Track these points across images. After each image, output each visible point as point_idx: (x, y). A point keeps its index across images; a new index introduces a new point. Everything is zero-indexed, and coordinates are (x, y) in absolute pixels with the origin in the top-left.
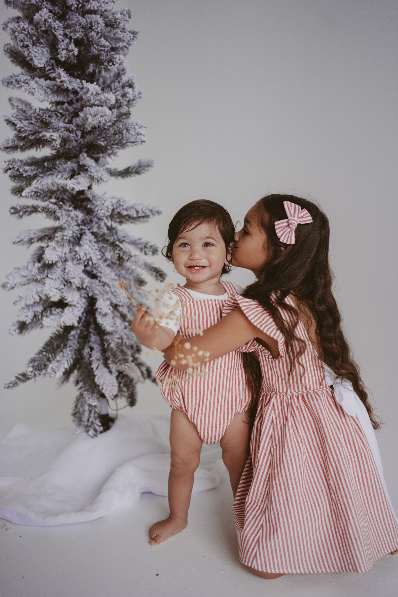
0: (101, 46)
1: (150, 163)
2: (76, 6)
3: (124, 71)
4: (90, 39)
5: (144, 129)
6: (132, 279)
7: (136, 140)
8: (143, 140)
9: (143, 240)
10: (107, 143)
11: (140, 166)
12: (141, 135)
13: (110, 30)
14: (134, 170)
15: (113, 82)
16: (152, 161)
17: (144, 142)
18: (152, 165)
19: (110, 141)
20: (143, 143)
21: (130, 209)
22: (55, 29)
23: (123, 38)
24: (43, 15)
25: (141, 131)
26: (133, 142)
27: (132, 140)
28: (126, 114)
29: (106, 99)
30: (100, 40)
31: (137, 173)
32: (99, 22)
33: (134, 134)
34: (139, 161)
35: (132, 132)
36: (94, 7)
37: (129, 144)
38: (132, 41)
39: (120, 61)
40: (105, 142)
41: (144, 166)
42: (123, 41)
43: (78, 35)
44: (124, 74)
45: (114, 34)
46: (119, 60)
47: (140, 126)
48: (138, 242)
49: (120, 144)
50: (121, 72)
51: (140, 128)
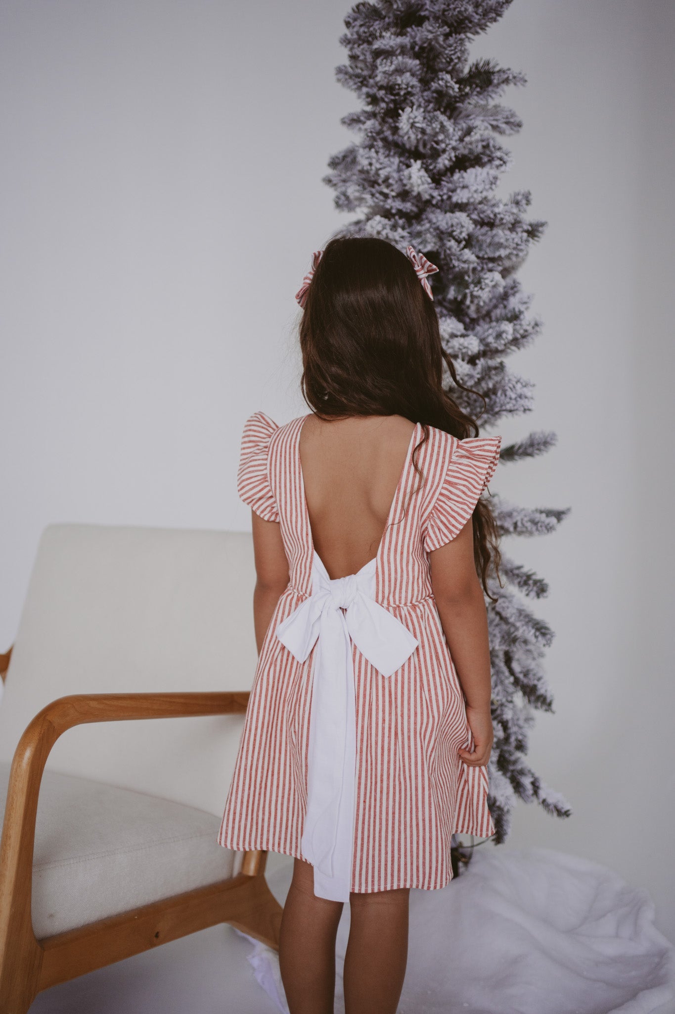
0: (465, 262)
1: (549, 439)
2: (439, 198)
3: (515, 289)
4: (448, 252)
5: (531, 388)
6: (498, 635)
7: (516, 408)
8: (526, 408)
9: (525, 570)
10: (472, 410)
11: (532, 445)
12: (526, 397)
13: (487, 231)
14: (521, 451)
15: (495, 307)
16: (553, 436)
17: (529, 410)
18: (553, 442)
19: (475, 409)
20: (527, 412)
21: (504, 517)
22: (396, 241)
23: (505, 243)
24: (374, 225)
25: (527, 392)
26: (511, 411)
27: (508, 407)
28: (496, 368)
29: (461, 347)
30: (462, 252)
31: (526, 454)
32: (463, 224)
33: (513, 396)
34: (531, 436)
35: (510, 393)
36: (462, 198)
37: (504, 413)
38: (523, 244)
39: (493, 283)
40: (468, 409)
41: (539, 444)
42: (506, 247)
43: (429, 248)
44: (514, 294)
45: (493, 237)
46: (492, 281)
47: (524, 384)
48: (516, 572)
49: (491, 412)
50: (510, 292)
51: (525, 386)
